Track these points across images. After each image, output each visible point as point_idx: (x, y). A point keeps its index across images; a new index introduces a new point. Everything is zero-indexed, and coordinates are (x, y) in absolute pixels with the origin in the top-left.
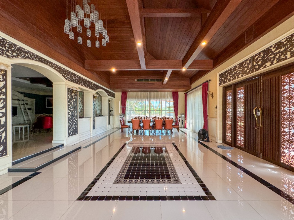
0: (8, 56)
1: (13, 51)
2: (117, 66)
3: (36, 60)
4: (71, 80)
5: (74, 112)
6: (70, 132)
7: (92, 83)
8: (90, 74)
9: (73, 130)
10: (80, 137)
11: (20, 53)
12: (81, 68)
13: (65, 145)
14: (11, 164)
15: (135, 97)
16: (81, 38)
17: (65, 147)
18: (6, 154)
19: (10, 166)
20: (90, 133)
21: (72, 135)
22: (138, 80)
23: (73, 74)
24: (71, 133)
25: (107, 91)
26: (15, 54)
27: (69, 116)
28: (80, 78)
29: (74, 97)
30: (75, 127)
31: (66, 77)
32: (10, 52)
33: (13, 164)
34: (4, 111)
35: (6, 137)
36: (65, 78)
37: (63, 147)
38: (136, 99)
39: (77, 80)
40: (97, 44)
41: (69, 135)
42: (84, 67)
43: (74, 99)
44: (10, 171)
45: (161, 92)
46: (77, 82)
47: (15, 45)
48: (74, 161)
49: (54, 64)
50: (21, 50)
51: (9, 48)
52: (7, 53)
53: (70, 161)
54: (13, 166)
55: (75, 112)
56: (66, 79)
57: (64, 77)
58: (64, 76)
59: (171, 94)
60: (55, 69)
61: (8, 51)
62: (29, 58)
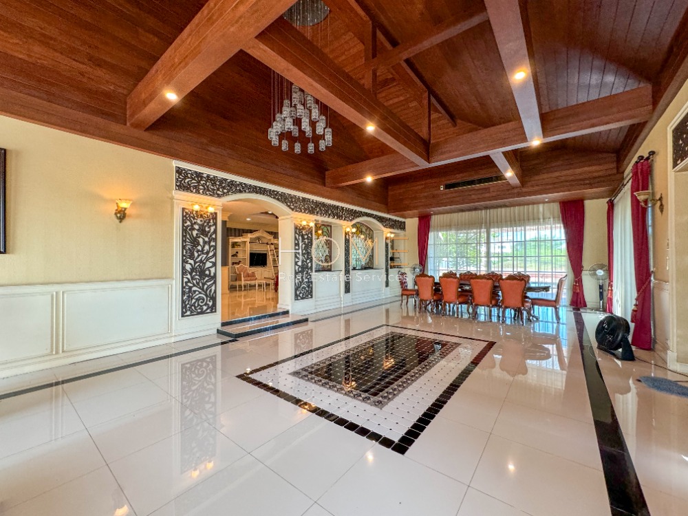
0: (219, 196)
1: (224, 188)
2: (374, 171)
3: (250, 192)
4: (301, 209)
5: (306, 262)
6: (298, 293)
7: (342, 208)
8: (337, 193)
9: (304, 291)
10: (317, 303)
11: (231, 188)
12: (319, 186)
13: (290, 313)
14: (220, 325)
15: (448, 227)
16: (299, 145)
17: (290, 316)
18: (215, 312)
19: (219, 326)
20: (339, 299)
21: (302, 298)
22: (447, 187)
23: (304, 199)
24: (301, 295)
25: (381, 219)
26: (225, 191)
27: (297, 267)
28: (317, 204)
29: (306, 237)
30: (308, 286)
31: (292, 207)
32: (221, 190)
33: (224, 324)
34: (213, 260)
35: (215, 292)
36: (290, 208)
37: (287, 315)
38: (451, 230)
39: (312, 207)
40: (311, 148)
41: (297, 297)
42: (324, 185)
43: (306, 241)
44: (218, 331)
45: (522, 207)
46: (312, 212)
47: (226, 180)
48: (305, 342)
49: (274, 191)
50: (232, 184)
51: (219, 186)
52: (218, 192)
53: (298, 341)
54: (223, 328)
55: (308, 261)
56: (293, 210)
57: (288, 208)
58: (289, 206)
59: (556, 207)
60: (274, 198)
61: (218, 189)
62: (240, 192)
